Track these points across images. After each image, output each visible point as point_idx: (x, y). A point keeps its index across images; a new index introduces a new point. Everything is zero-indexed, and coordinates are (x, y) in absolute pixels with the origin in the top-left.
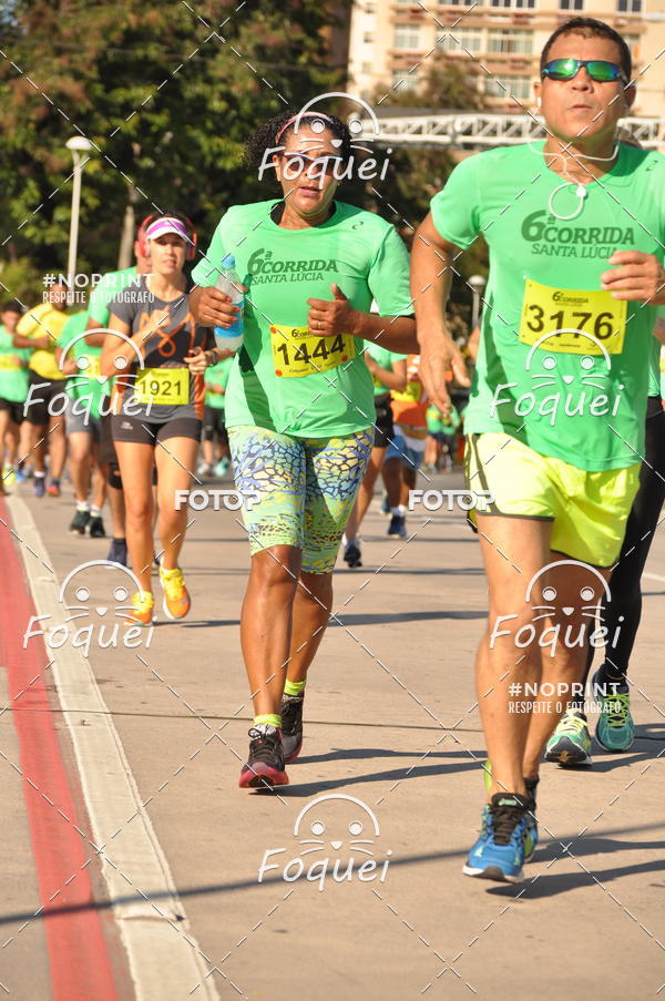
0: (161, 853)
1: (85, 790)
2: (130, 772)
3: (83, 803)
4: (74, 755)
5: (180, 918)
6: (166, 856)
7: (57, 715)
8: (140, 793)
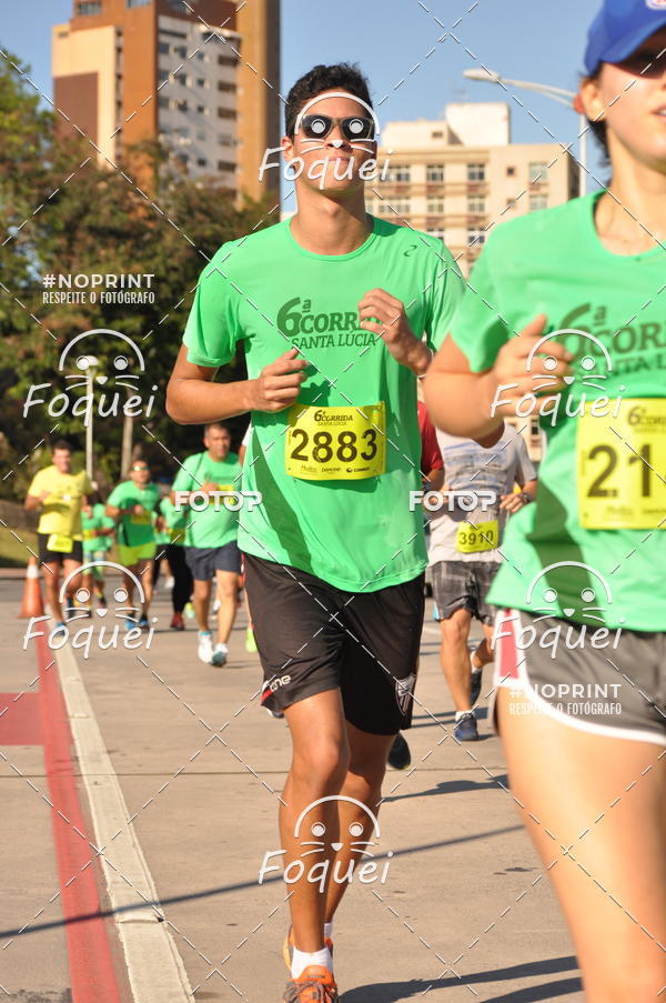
0: (149, 873)
4: (89, 807)
6: (152, 876)
7: (79, 778)
8: (136, 831)
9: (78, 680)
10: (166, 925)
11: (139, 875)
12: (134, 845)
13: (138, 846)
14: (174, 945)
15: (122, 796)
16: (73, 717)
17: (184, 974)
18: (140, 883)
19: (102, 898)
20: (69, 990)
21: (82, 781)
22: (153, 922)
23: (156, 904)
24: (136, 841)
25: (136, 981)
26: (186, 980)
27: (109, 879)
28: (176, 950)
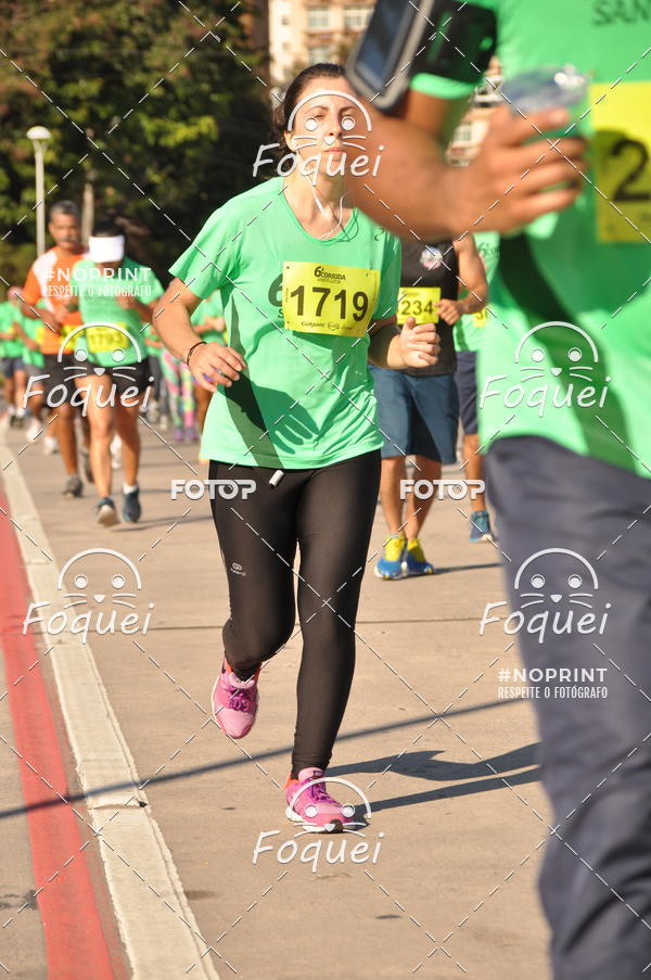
0: (127, 749)
1: (62, 700)
2: (100, 681)
3: (60, 711)
4: (52, 670)
5: (142, 805)
6: (132, 753)
7: (39, 637)
8: (109, 698)
9: (34, 519)
10: (149, 811)
11: (117, 751)
12: (108, 716)
13: (113, 716)
14: (160, 835)
15: (92, 657)
16: (30, 563)
17: (173, 869)
18: (116, 760)
19: (71, 779)
20: (32, 892)
21: (43, 640)
22: (134, 807)
23: (136, 784)
24: (111, 710)
25: (115, 879)
26: (175, 876)
27: (78, 757)
28: (162, 840)
